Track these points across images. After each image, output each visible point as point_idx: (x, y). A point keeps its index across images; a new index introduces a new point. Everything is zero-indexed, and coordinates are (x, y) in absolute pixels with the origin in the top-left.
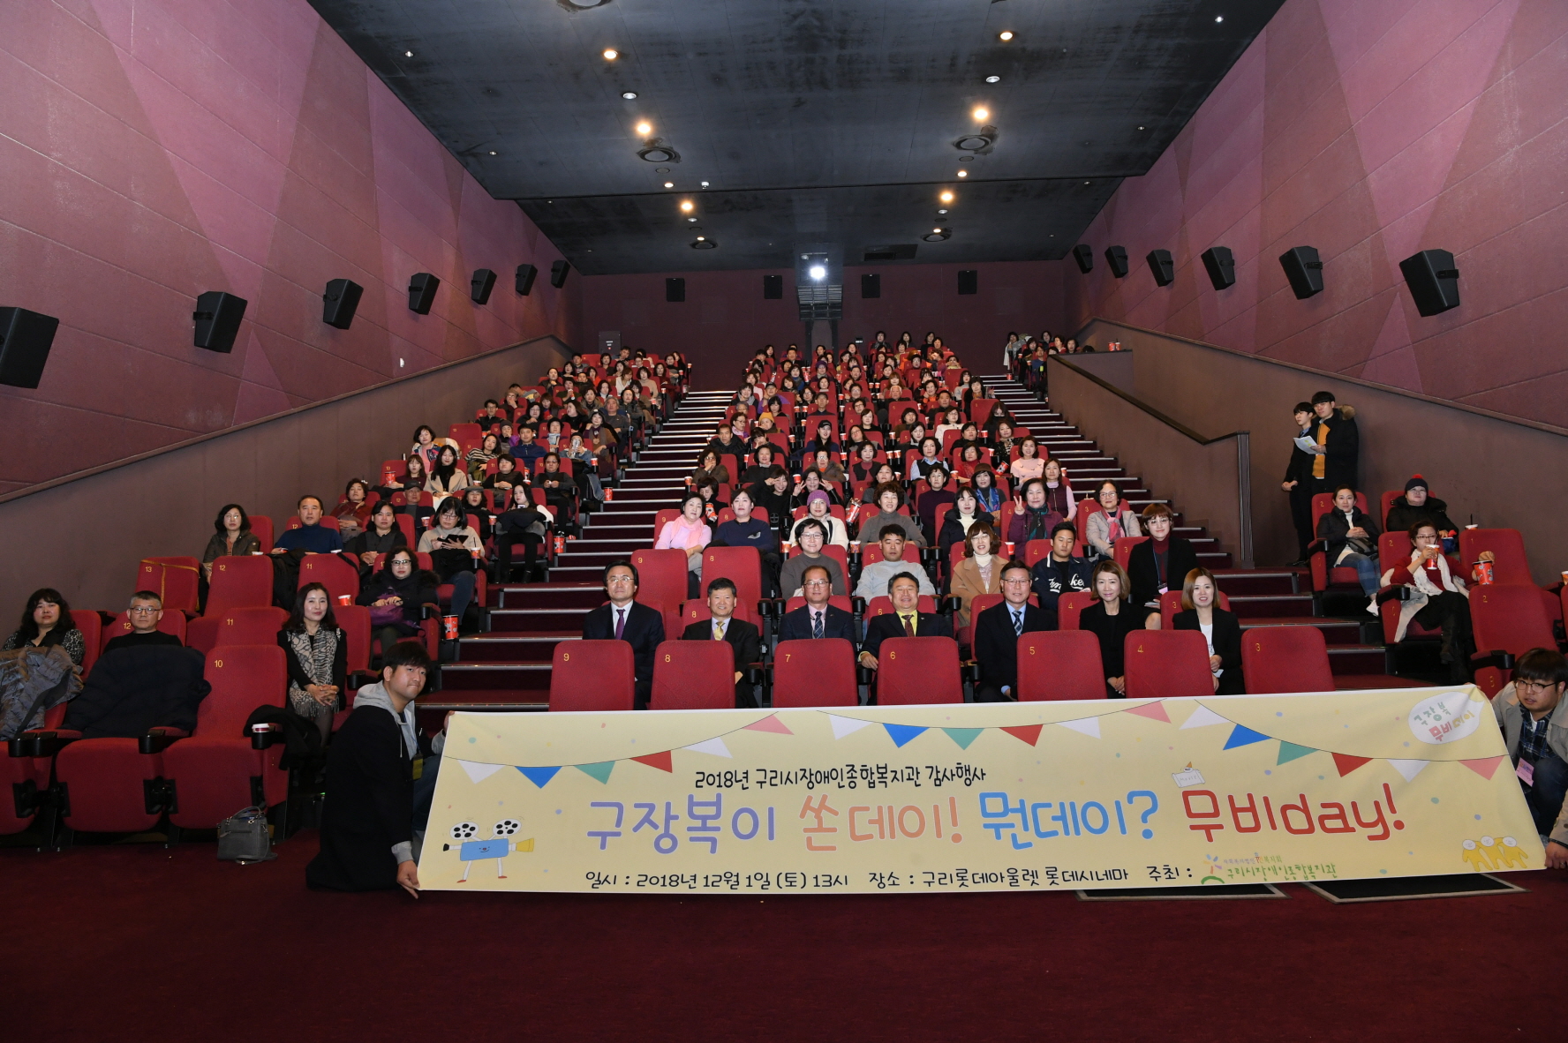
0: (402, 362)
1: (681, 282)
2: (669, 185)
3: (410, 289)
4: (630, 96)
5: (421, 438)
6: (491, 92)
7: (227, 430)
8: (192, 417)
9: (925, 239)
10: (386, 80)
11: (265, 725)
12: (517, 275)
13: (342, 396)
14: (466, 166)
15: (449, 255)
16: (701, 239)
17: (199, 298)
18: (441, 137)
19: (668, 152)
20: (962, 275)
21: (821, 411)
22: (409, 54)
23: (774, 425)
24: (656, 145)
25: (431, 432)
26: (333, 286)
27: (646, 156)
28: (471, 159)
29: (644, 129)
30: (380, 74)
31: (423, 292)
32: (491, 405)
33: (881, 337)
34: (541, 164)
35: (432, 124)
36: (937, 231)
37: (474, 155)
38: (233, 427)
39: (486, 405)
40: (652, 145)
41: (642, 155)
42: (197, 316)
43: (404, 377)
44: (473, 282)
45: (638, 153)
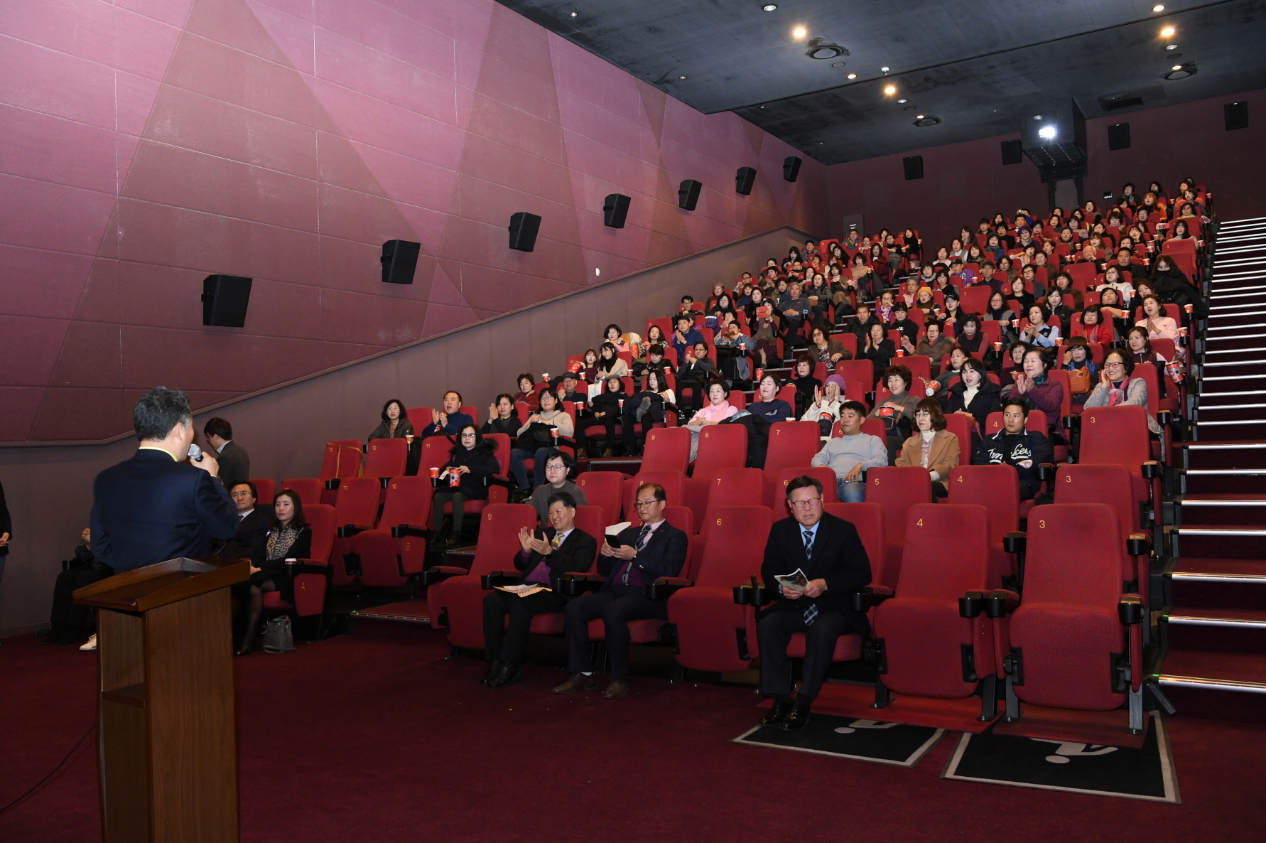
0: (598, 272)
1: (919, 160)
2: (852, 77)
3: (605, 209)
4: (770, 8)
5: (609, 335)
6: (652, 30)
7: (415, 343)
8: (383, 335)
9: (1166, 78)
10: (568, 38)
11: (294, 560)
12: (737, 178)
13: (532, 305)
14: (667, 91)
15: (650, 172)
16: (920, 117)
17: (384, 246)
18: (634, 72)
19: (833, 48)
20: (1229, 108)
21: (987, 280)
22: (574, 15)
23: (932, 299)
24: (819, 44)
25: (618, 330)
26: (516, 218)
27: (815, 55)
28: (667, 86)
29: (800, 33)
30: (562, 35)
31: (616, 210)
32: (686, 301)
33: (1128, 190)
34: (728, 79)
35: (621, 64)
36: (1177, 68)
37: (668, 82)
38: (422, 340)
39: (683, 302)
40: (814, 47)
41: (811, 54)
42: (383, 259)
43: (600, 284)
44: (680, 192)
45: (807, 54)
